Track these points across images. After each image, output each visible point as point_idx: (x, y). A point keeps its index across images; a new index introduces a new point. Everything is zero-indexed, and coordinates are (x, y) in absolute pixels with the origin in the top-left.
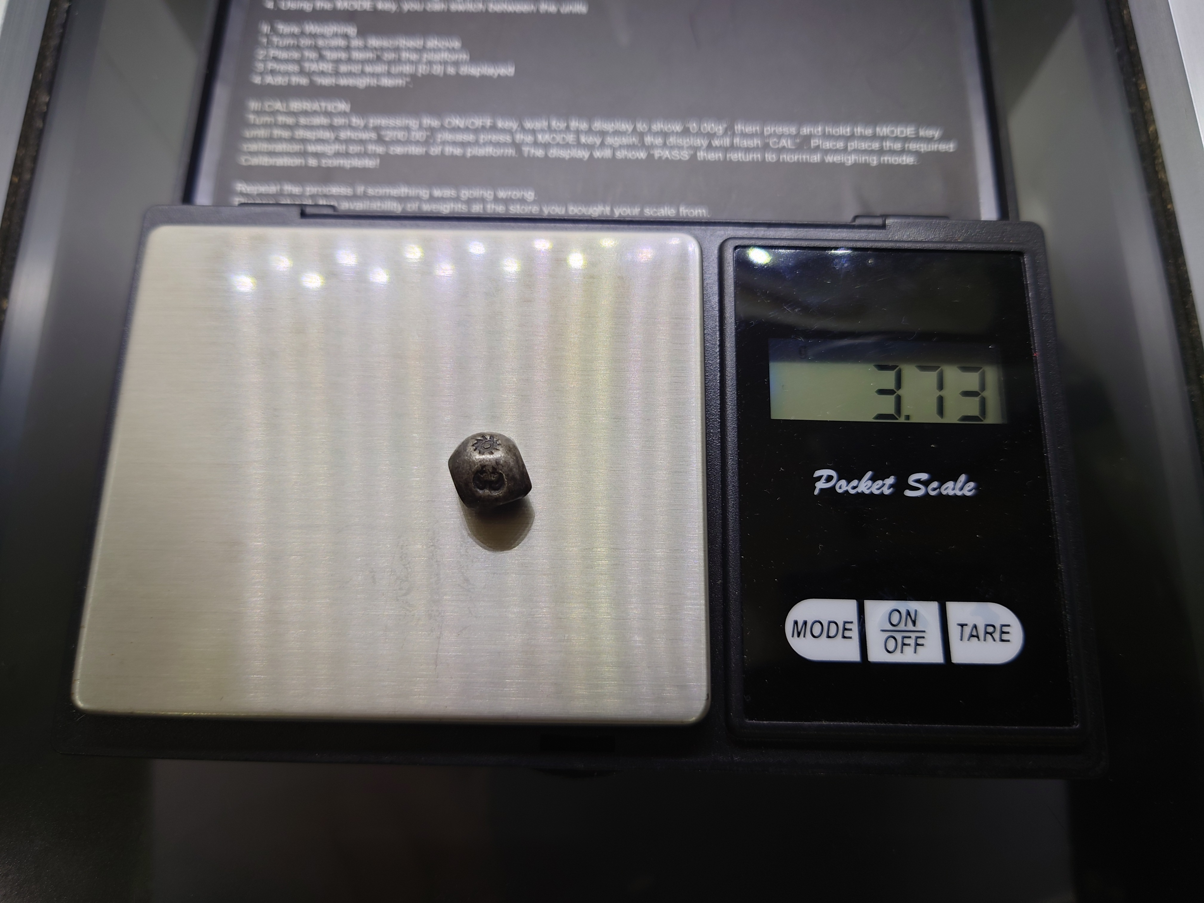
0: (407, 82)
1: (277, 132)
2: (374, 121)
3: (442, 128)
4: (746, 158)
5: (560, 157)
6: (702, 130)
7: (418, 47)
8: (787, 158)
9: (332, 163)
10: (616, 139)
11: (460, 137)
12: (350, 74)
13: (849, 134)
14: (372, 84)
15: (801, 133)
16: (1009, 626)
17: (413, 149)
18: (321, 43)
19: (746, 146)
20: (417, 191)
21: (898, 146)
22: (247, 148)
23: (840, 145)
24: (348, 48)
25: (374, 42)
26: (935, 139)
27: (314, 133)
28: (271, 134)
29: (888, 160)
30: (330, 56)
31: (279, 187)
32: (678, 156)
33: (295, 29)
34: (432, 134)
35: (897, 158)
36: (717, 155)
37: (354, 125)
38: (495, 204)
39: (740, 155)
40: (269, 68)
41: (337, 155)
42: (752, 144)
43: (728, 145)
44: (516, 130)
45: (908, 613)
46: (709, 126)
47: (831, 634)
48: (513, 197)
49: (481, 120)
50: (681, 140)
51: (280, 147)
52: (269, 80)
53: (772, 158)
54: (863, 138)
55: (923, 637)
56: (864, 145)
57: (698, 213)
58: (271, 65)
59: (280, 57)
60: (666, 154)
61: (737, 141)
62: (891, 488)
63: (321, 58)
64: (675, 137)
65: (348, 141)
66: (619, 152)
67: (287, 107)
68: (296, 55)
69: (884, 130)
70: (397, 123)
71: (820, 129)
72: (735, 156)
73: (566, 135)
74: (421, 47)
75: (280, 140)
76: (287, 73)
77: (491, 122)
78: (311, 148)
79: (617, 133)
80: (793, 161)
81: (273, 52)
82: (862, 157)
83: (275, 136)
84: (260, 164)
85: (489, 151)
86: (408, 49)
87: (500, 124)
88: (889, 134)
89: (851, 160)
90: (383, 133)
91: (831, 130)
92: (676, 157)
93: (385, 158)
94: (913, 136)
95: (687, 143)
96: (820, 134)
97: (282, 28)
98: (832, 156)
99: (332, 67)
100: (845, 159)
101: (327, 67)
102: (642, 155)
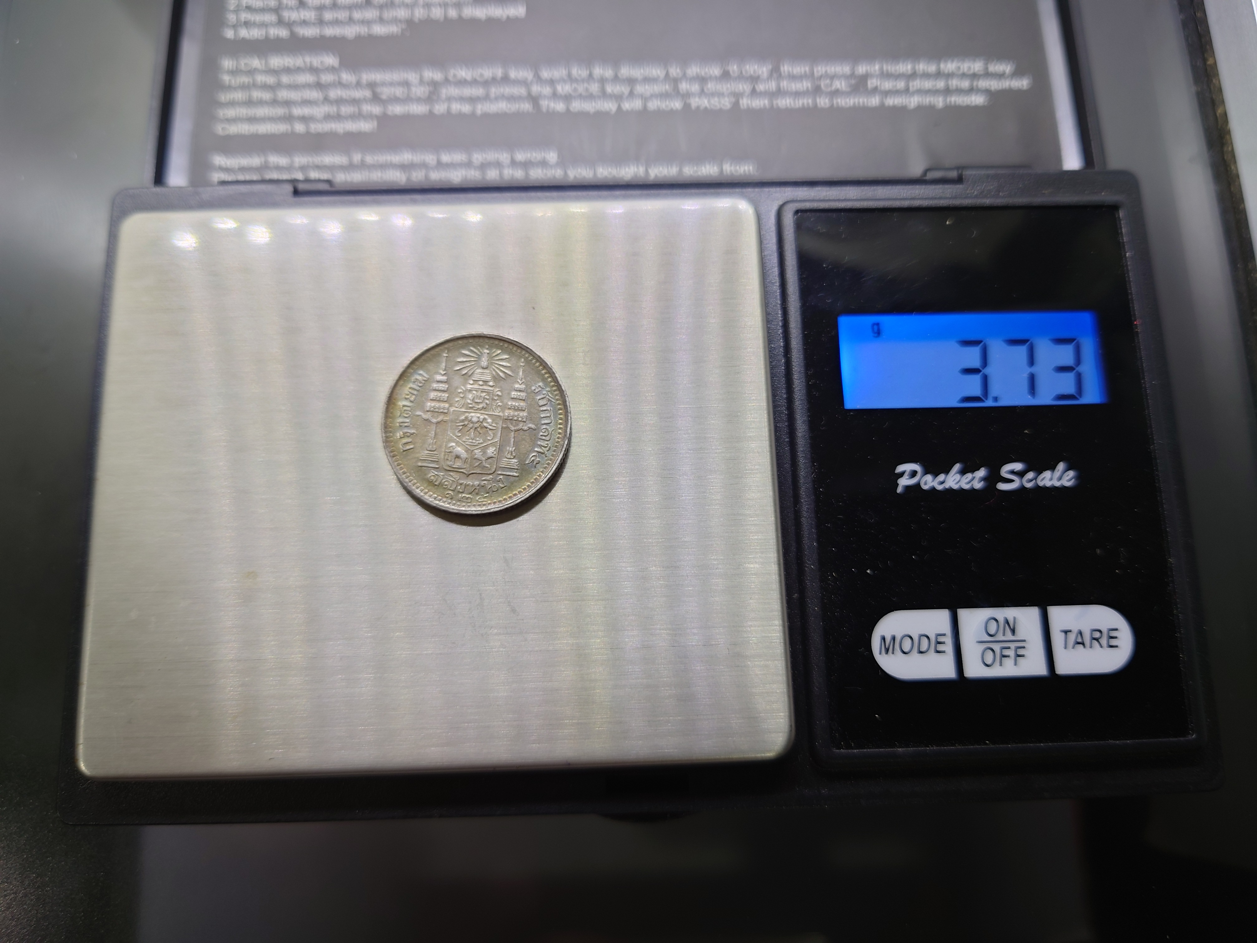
0: (403, 30)
1: (256, 94)
2: (367, 76)
3: (447, 81)
4: (795, 103)
5: (584, 110)
6: (744, 73)
8: (842, 102)
9: (322, 128)
10: (647, 87)
11: (468, 92)
12: (336, 22)
13: (910, 72)
14: (362, 33)
15: (856, 72)
16: (1116, 630)
17: (415, 107)
19: (794, 90)
20: (423, 157)
21: (965, 84)
22: (224, 114)
23: (901, 85)
26: (1007, 75)
27: (299, 94)
28: (250, 96)
29: (955, 102)
31: (263, 159)
32: (718, 104)
34: (435, 89)
35: (965, 99)
36: (762, 102)
37: (344, 81)
38: (512, 168)
39: (788, 101)
40: (243, 20)
41: (328, 118)
42: (801, 88)
43: (774, 89)
44: (532, 81)
45: (1007, 622)
46: (751, 68)
47: (922, 650)
48: (533, 160)
49: (491, 71)
50: (720, 85)
51: (261, 111)
52: (244, 33)
53: (825, 103)
54: (926, 76)
55: (1024, 647)
56: (928, 84)
57: (744, 171)
58: (244, 16)
60: (704, 103)
61: (784, 84)
62: (981, 481)
63: (302, 5)
64: (713, 83)
65: (339, 101)
66: (651, 103)
67: (267, 64)
68: (272, 3)
69: (950, 66)
70: (394, 78)
71: (877, 67)
72: (783, 103)
73: (589, 84)
76: (263, 25)
77: (502, 73)
78: (297, 111)
79: (647, 80)
80: (848, 105)
82: (926, 98)
83: (255, 99)
84: (240, 132)
85: (502, 106)
87: (513, 74)
88: (955, 70)
89: (914, 102)
90: (379, 90)
91: (889, 68)
92: (716, 106)
93: (384, 120)
94: (982, 72)
95: (727, 89)
96: (877, 72)
98: (893, 99)
99: (315, 15)
100: (907, 101)
101: (309, 15)
102: (677, 105)
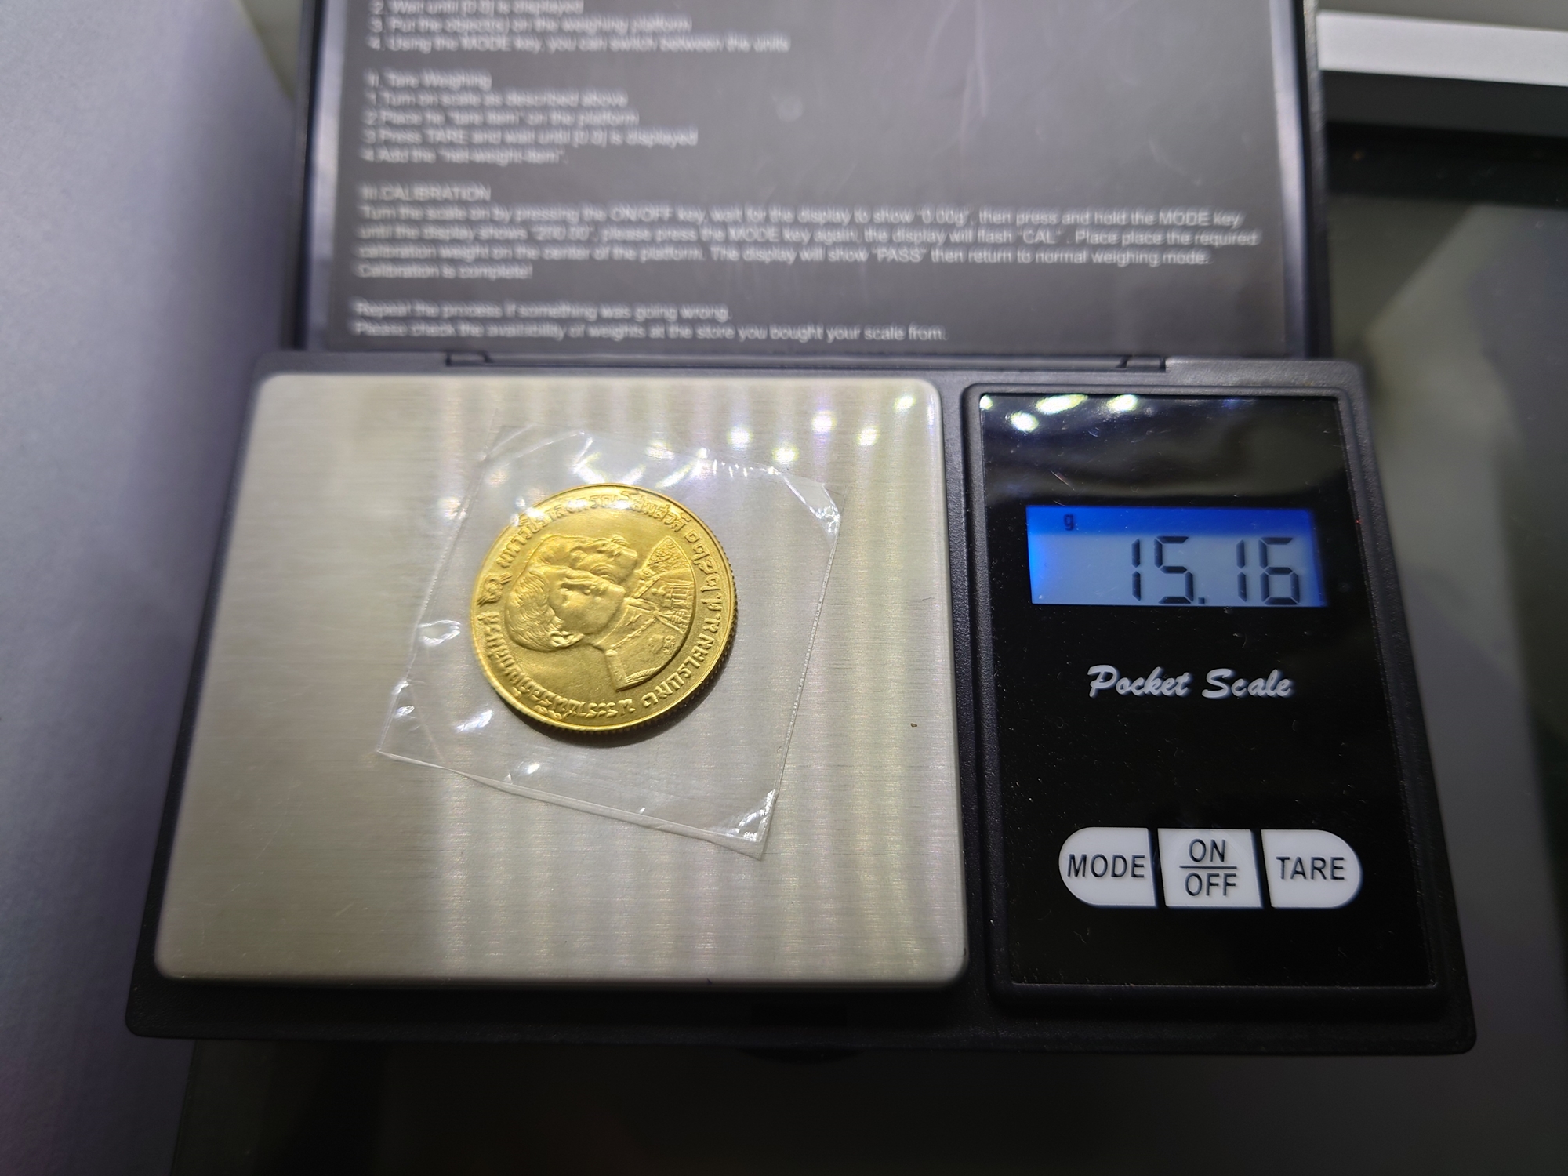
0: (560, 156)
1: (401, 230)
2: (522, 213)
3: (609, 222)
4: (992, 258)
5: (760, 260)
6: (938, 220)
7: (571, 105)
8: (1045, 257)
9: (473, 272)
10: (829, 233)
11: (632, 234)
12: (486, 146)
13: (1124, 223)
14: (516, 160)
15: (1063, 221)
17: (574, 251)
18: (446, 100)
19: (993, 242)
20: (582, 310)
21: (1185, 238)
22: (365, 253)
23: (1112, 238)
24: (482, 108)
25: (515, 98)
26: (1234, 227)
27: (448, 231)
28: (393, 232)
29: (1172, 259)
30: (460, 119)
31: (409, 307)
32: (906, 256)
33: (411, 80)
34: (596, 230)
35: (1184, 256)
36: (956, 255)
37: (497, 219)
38: (679, 327)
39: (985, 254)
40: (383, 137)
41: (479, 261)
42: (1001, 239)
43: (970, 240)
44: (703, 223)
46: (947, 215)
48: (701, 317)
49: (658, 210)
50: (911, 234)
51: (407, 251)
52: (384, 155)
53: (1026, 258)
54: (1142, 228)
56: (1143, 238)
57: (932, 335)
58: (385, 134)
59: (394, 121)
60: (892, 254)
61: (982, 234)
62: (1184, 687)
63: (449, 123)
64: (903, 231)
65: (492, 242)
66: (833, 253)
67: (411, 194)
68: (415, 118)
69: (1169, 217)
70: (552, 216)
71: (1087, 216)
72: (980, 256)
73: (766, 229)
74: (575, 105)
75: (405, 241)
76: (404, 146)
77: (670, 213)
78: (446, 252)
79: (831, 226)
80: (1051, 262)
81: (385, 115)
82: (1139, 255)
83: (399, 236)
84: (384, 275)
85: (668, 253)
86: (561, 108)
87: (682, 215)
88: (1176, 222)
89: (1126, 259)
90: (534, 229)
91: (1101, 217)
92: (904, 258)
93: (539, 264)
94: (1206, 224)
95: (918, 238)
96: (1087, 223)
97: (396, 78)
98: (1102, 255)
99: (463, 135)
100: (1118, 256)
101: (456, 135)
102: (862, 256)
